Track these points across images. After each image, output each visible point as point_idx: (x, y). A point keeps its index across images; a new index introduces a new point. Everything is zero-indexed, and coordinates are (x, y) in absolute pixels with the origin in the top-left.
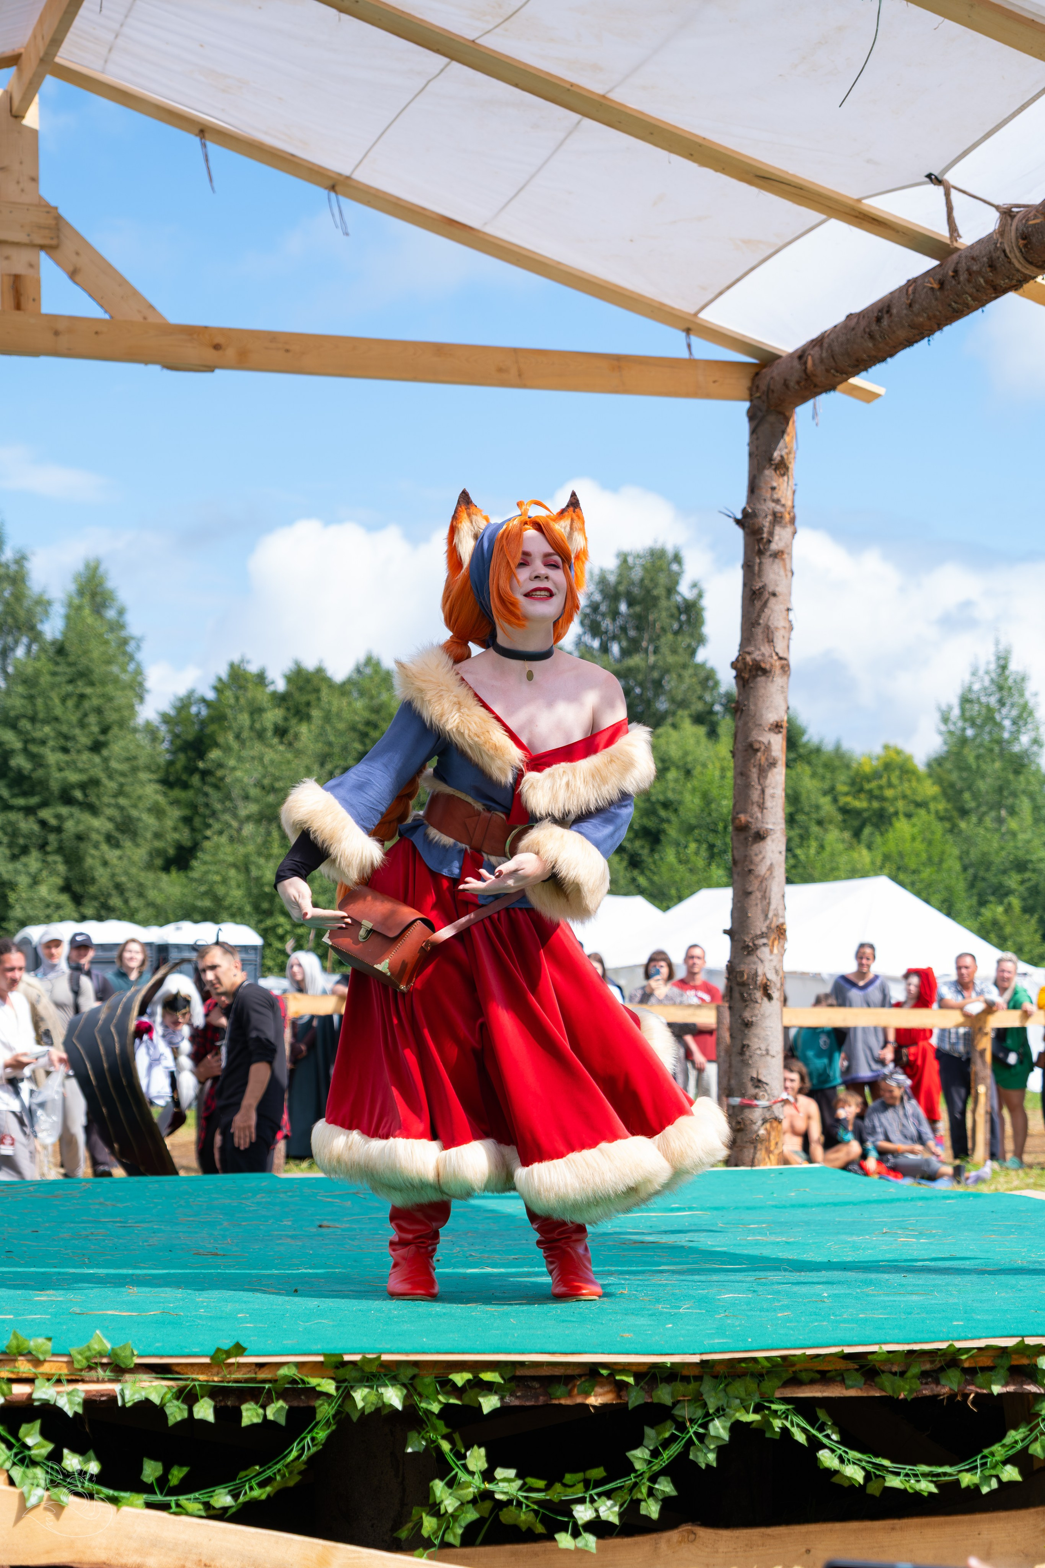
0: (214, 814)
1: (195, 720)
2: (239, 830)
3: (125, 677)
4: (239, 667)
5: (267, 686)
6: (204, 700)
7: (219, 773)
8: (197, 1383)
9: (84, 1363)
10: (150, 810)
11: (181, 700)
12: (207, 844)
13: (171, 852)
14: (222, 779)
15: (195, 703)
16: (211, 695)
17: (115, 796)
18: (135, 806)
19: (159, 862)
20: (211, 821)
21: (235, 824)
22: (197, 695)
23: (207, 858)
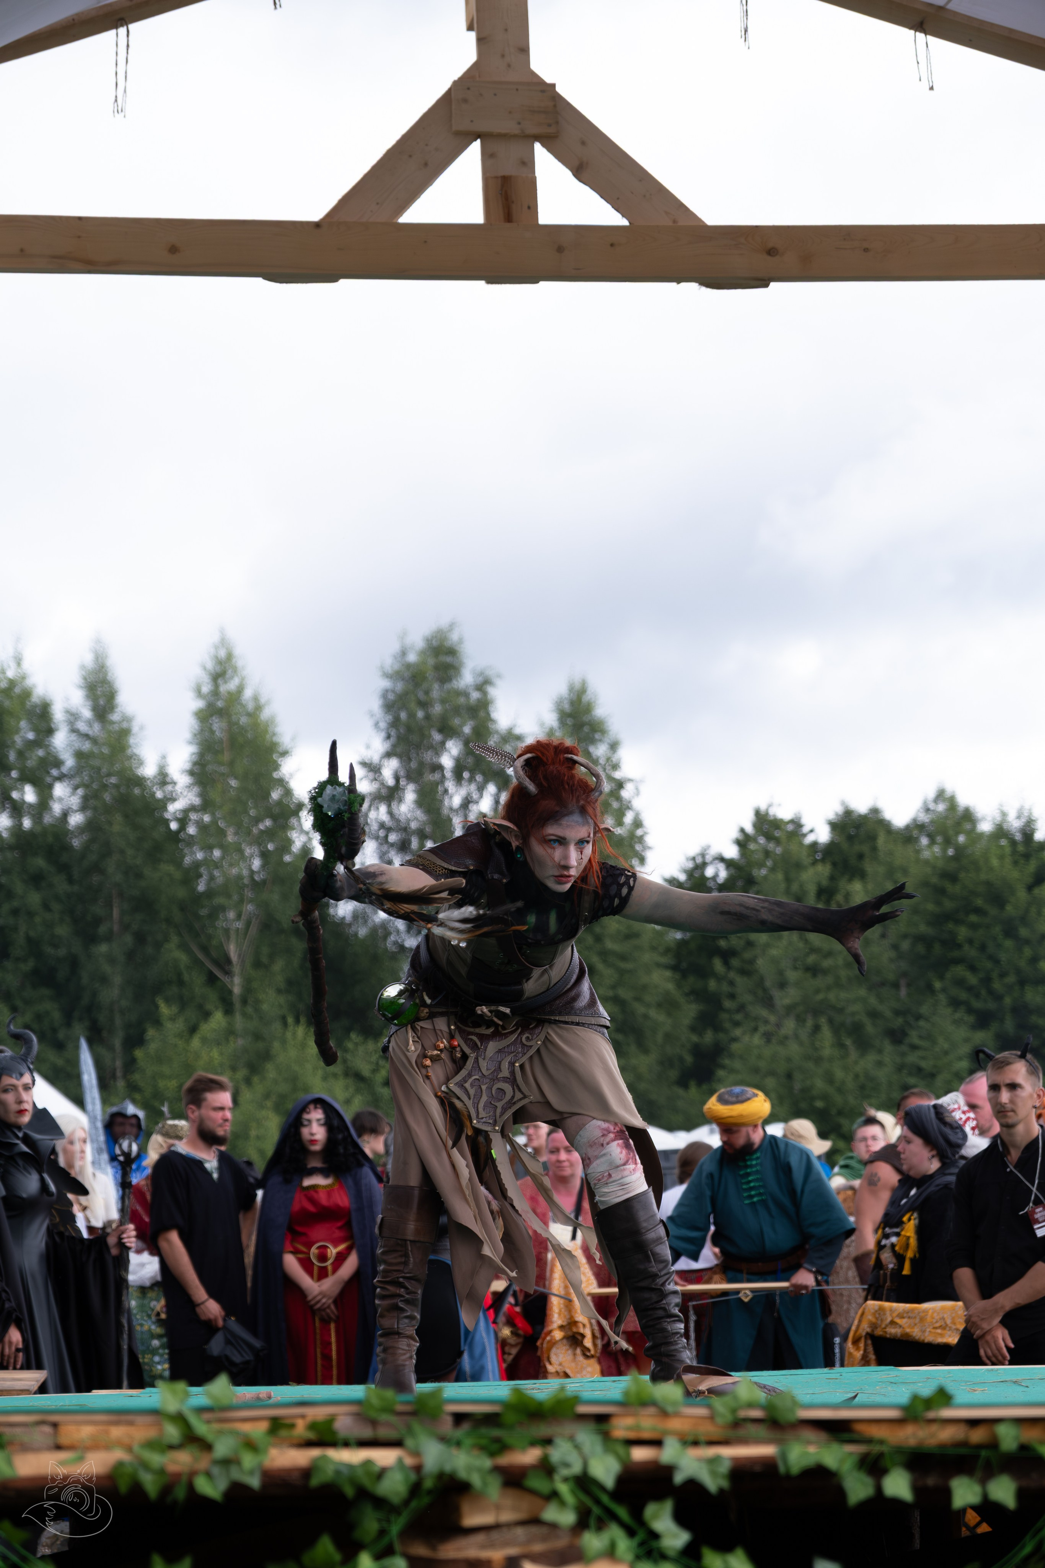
0: (741, 1008)
1: (711, 884)
2: (778, 1025)
3: (618, 831)
4: (767, 814)
5: (805, 835)
6: (721, 859)
7: (747, 955)
8: (884, 1449)
9: (729, 1418)
10: (659, 1005)
11: (694, 859)
12: (735, 1047)
13: (689, 1059)
14: (752, 962)
15: (711, 863)
16: (732, 852)
17: (614, 987)
18: (638, 999)
19: (674, 1074)
20: (738, 1017)
21: (772, 1019)
22: (713, 852)
23: (737, 1064)
